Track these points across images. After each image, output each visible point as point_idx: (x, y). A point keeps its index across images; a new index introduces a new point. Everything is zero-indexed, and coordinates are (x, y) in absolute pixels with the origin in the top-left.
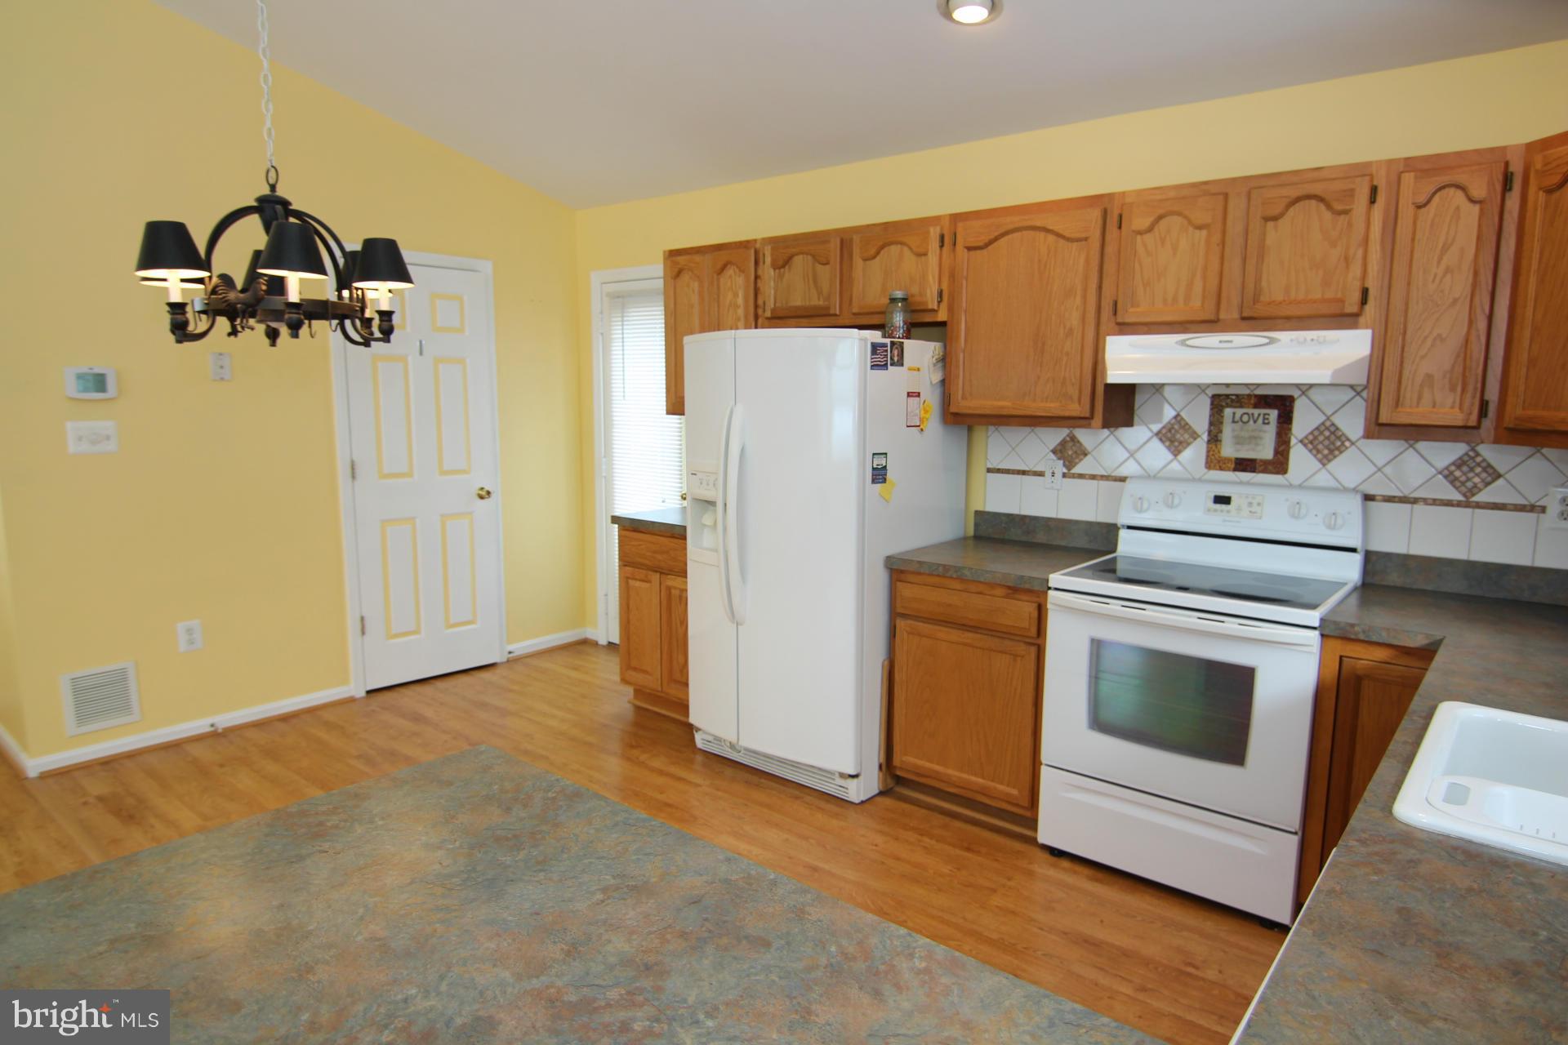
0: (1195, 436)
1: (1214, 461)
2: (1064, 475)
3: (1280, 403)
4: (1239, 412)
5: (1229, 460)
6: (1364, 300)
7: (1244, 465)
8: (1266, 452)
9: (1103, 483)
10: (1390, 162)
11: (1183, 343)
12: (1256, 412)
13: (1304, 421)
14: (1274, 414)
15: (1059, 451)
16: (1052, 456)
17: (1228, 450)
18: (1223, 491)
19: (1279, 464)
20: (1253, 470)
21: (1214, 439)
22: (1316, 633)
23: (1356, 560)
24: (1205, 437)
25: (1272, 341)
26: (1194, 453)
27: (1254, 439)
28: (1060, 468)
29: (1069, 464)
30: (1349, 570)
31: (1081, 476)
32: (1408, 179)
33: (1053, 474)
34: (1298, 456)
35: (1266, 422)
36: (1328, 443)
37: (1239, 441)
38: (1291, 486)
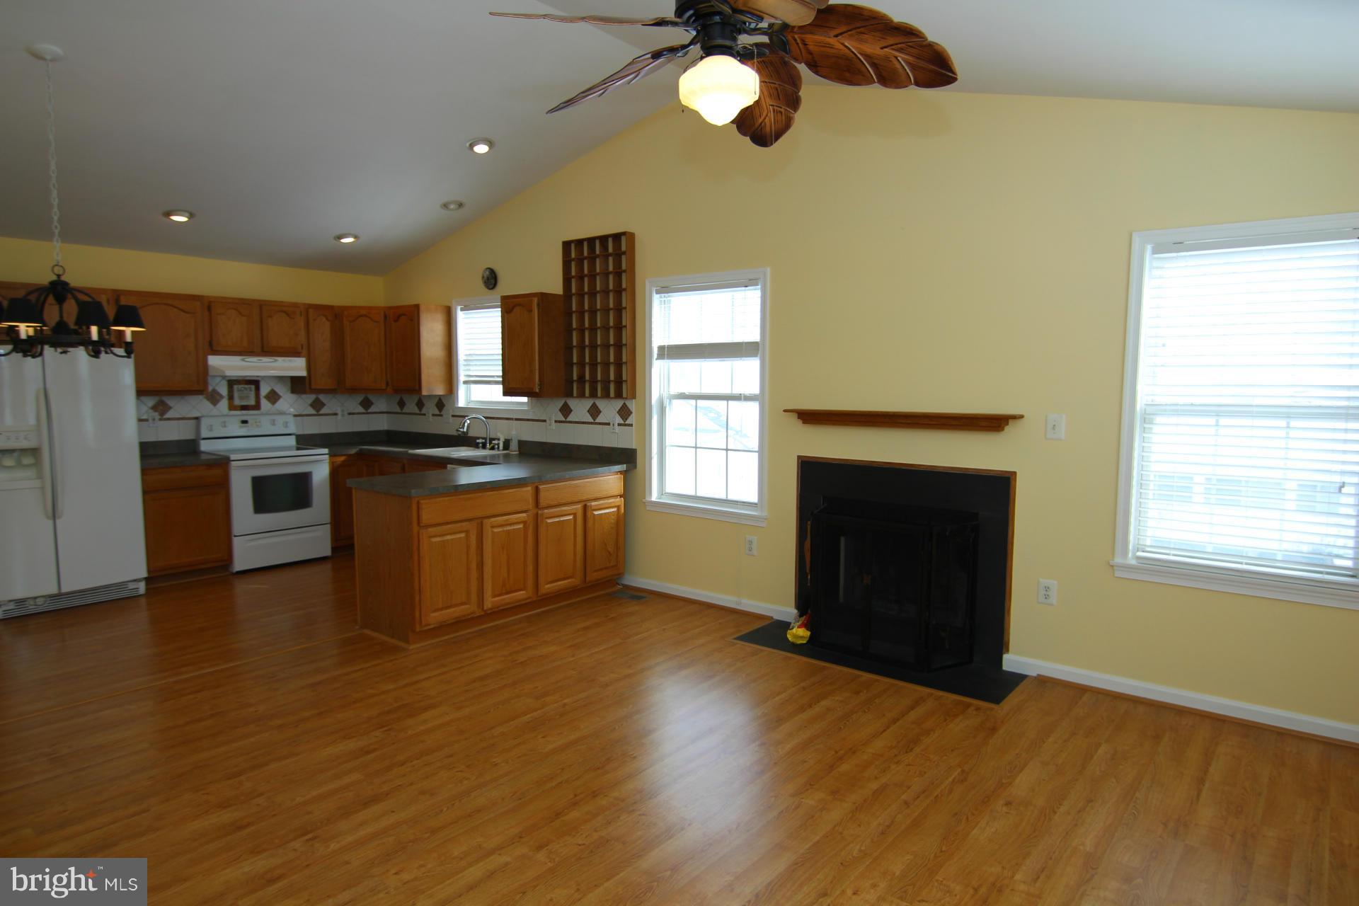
0: (222, 397)
1: (232, 407)
2: (160, 420)
3: (255, 383)
4: (240, 386)
5: (238, 406)
6: (302, 348)
7: (244, 408)
8: (252, 402)
9: (181, 421)
10: (305, 304)
11: (243, 360)
12: (246, 386)
13: (264, 390)
14: (253, 387)
15: (154, 408)
16: (151, 411)
17: (237, 402)
18: (244, 418)
19: (257, 407)
20: (248, 410)
21: (231, 397)
22: (327, 456)
23: (294, 437)
24: (227, 397)
25: (276, 361)
26: (224, 404)
27: (247, 397)
28: (156, 415)
29: (162, 414)
30: (292, 441)
31: (169, 419)
32: (310, 310)
33: (154, 420)
34: (265, 404)
35: (251, 390)
36: (273, 397)
37: (241, 398)
38: (262, 414)
